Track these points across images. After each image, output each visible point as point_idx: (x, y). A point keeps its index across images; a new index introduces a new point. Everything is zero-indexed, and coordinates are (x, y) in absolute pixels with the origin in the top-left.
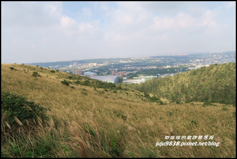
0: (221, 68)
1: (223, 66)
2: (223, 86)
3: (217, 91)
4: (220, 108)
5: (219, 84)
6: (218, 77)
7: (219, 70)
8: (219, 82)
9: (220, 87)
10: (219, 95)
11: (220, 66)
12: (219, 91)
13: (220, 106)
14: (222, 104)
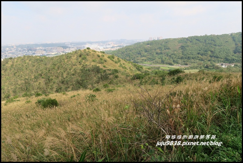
0: (17, 62)
1: (18, 60)
2: (22, 79)
3: (17, 86)
4: (24, 102)
5: (18, 78)
6: (16, 71)
7: (15, 64)
8: (18, 76)
9: (20, 81)
10: (20, 89)
11: (16, 60)
12: (20, 85)
13: (23, 100)
14: (25, 98)
